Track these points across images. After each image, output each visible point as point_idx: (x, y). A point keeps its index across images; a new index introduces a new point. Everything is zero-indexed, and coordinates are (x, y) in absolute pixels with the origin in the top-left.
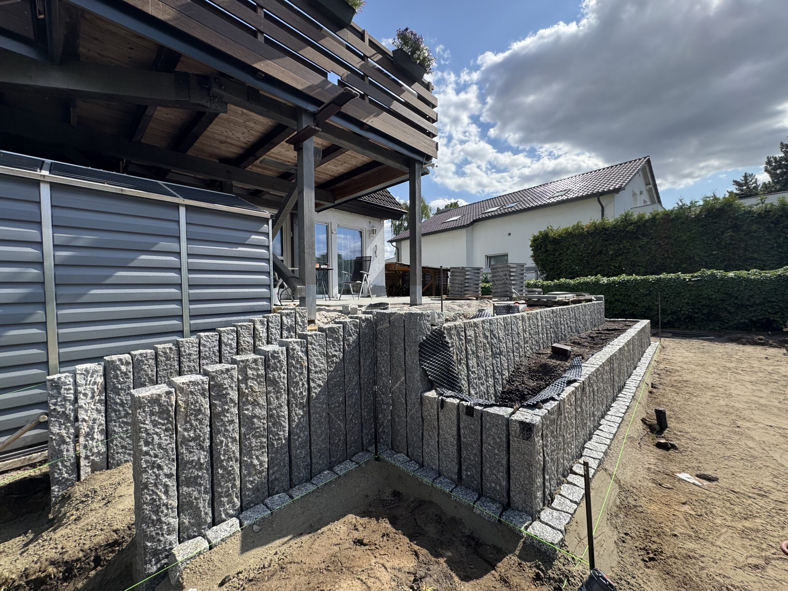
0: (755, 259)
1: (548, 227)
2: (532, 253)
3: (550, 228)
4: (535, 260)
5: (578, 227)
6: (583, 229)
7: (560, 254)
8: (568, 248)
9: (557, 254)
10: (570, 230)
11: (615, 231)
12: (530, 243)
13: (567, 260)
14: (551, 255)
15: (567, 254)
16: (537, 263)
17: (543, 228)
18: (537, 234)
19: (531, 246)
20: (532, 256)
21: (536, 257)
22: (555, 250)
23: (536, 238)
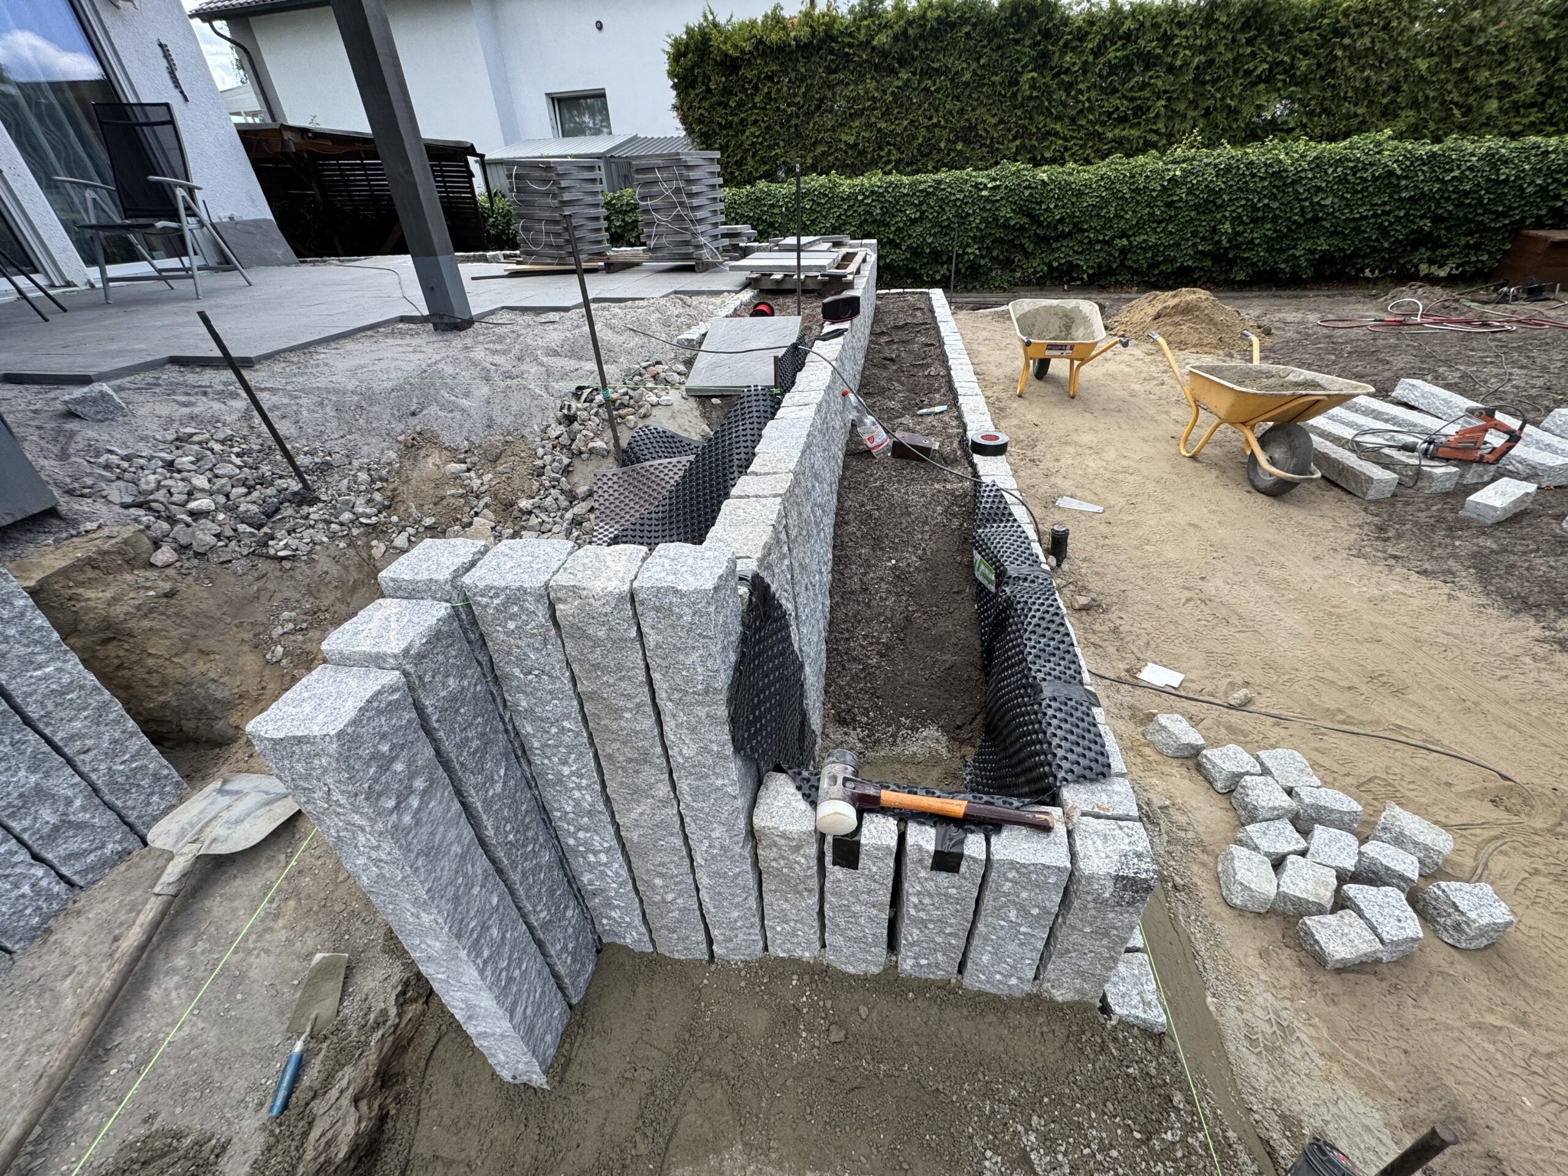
0: (1057, 134)
1: (705, 17)
2: (671, 97)
3: (710, 17)
4: (684, 120)
5: (776, 20)
6: (785, 28)
7: (740, 104)
8: (756, 88)
9: (732, 104)
10: (758, 31)
11: (850, 45)
12: (667, 67)
13: (756, 122)
14: (719, 104)
15: (754, 106)
16: (689, 130)
17: (695, 20)
18: (681, 33)
19: (672, 74)
20: (674, 107)
21: (684, 110)
22: (727, 92)
23: (683, 49)
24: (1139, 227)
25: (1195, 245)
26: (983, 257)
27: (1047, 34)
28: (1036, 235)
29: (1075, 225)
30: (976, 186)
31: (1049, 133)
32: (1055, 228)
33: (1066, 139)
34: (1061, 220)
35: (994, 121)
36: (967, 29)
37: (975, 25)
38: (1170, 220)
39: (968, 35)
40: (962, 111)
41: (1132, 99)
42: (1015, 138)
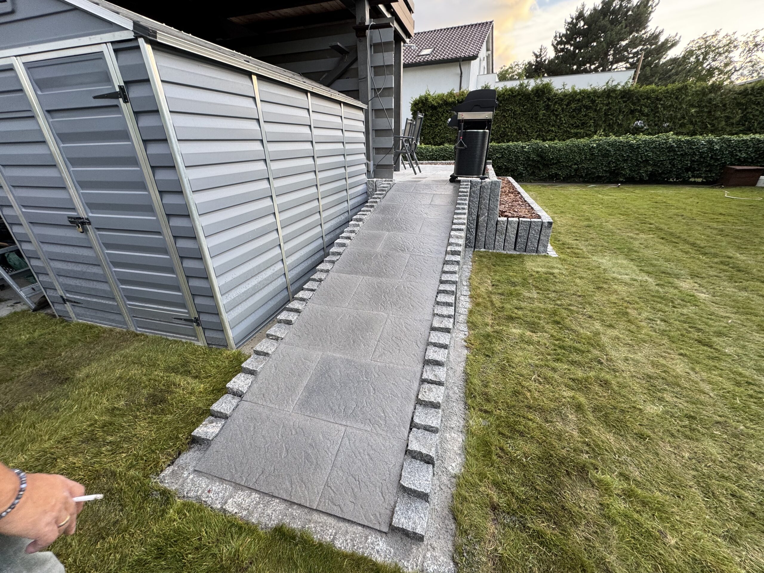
0: (552, 131)
1: (427, 93)
5: (451, 94)
6: (454, 96)
7: (436, 119)
8: (442, 115)
10: (445, 98)
12: (410, 108)
17: (423, 94)
18: (417, 98)
19: (412, 110)
23: (417, 102)
24: (582, 162)
25: (602, 168)
26: (524, 170)
27: (549, 99)
28: (544, 164)
29: (558, 160)
30: (522, 147)
31: (549, 131)
32: (551, 161)
33: (556, 132)
34: (553, 159)
35: (528, 126)
36: (520, 97)
37: (522, 97)
38: (593, 160)
39: (520, 99)
40: (517, 123)
41: (581, 120)
42: (536, 132)
